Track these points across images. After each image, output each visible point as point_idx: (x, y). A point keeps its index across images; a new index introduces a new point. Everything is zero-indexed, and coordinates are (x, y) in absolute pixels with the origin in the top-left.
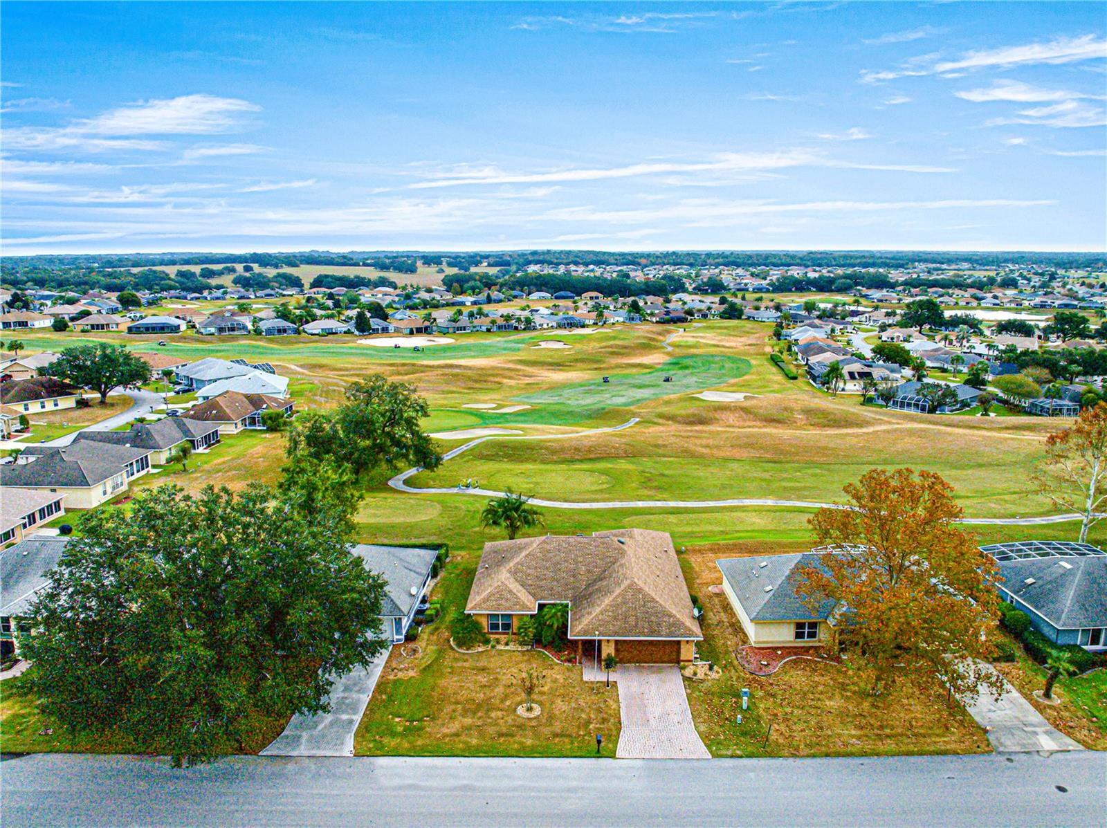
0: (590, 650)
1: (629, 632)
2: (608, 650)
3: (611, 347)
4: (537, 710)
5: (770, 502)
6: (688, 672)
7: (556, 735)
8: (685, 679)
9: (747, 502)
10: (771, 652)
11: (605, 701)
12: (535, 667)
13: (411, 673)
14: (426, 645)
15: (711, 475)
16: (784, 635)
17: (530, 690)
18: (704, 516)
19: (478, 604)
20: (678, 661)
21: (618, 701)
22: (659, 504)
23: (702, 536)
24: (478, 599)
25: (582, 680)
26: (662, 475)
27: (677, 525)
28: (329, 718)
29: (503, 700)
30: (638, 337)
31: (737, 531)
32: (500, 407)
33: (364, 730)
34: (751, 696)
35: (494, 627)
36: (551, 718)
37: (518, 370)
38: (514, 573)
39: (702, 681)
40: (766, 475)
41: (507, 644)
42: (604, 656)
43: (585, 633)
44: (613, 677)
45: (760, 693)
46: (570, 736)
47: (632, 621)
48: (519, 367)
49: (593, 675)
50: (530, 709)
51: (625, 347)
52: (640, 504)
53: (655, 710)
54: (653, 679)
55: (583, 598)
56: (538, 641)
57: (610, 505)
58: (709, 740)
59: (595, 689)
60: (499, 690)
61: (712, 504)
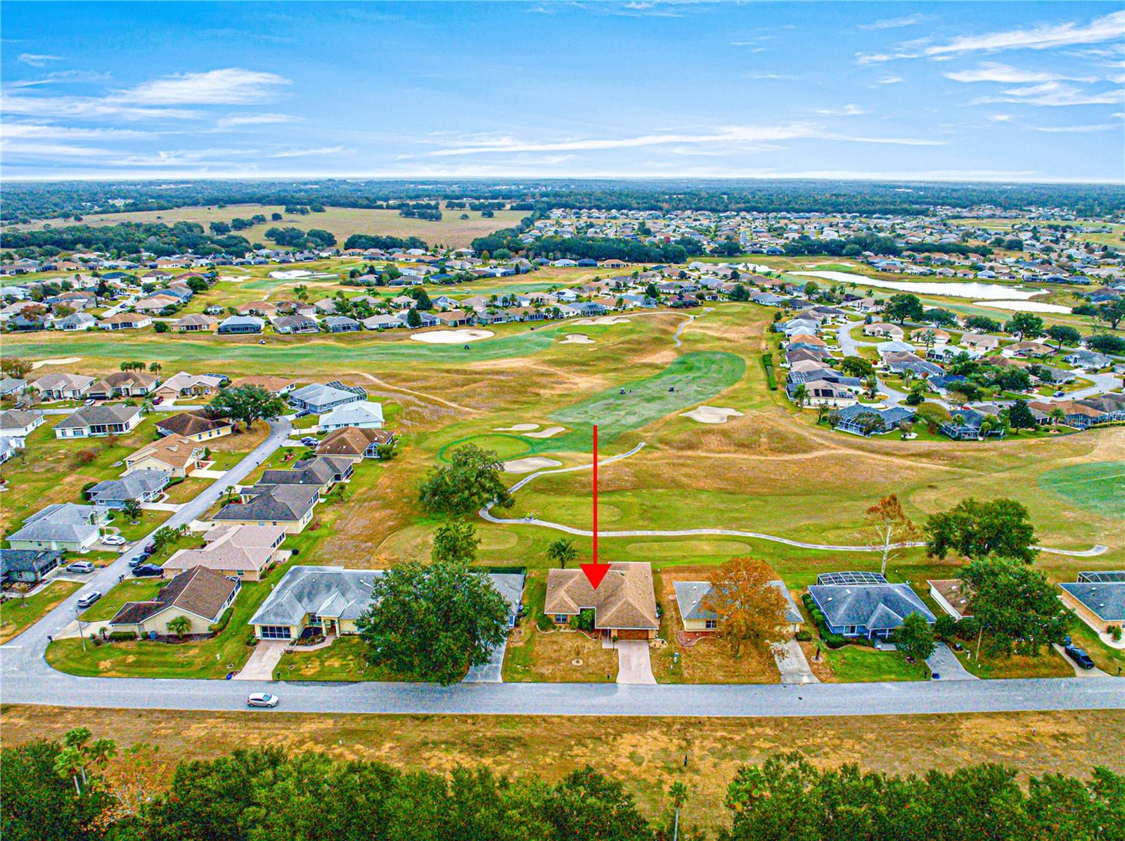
0: (606, 633)
1: (624, 625)
2: (614, 634)
3: (628, 342)
4: (581, 662)
5: (718, 532)
6: (652, 645)
7: (590, 674)
8: (651, 648)
9: (705, 532)
10: (694, 634)
11: (612, 658)
12: (579, 642)
13: (521, 644)
14: (525, 629)
15: (685, 506)
16: (701, 626)
17: (578, 653)
18: (675, 544)
19: (550, 609)
20: (647, 639)
21: (618, 658)
22: (649, 533)
23: (672, 559)
24: (550, 606)
25: (601, 647)
26: (655, 507)
27: (659, 551)
28: (488, 665)
29: (566, 657)
30: (652, 330)
31: (693, 556)
32: (542, 429)
33: (504, 671)
34: (679, 657)
35: (558, 620)
36: (588, 666)
37: (550, 375)
38: (567, 592)
39: (658, 649)
40: (722, 506)
41: (565, 629)
42: (612, 636)
43: (603, 625)
44: (616, 646)
45: (684, 655)
46: (596, 674)
47: (626, 620)
48: (552, 370)
49: (607, 645)
50: (578, 662)
51: (640, 343)
52: (638, 533)
53: (634, 662)
54: (635, 648)
55: (603, 606)
56: (580, 627)
57: (619, 534)
58: (658, 677)
59: (608, 652)
60: (563, 653)
61: (682, 533)
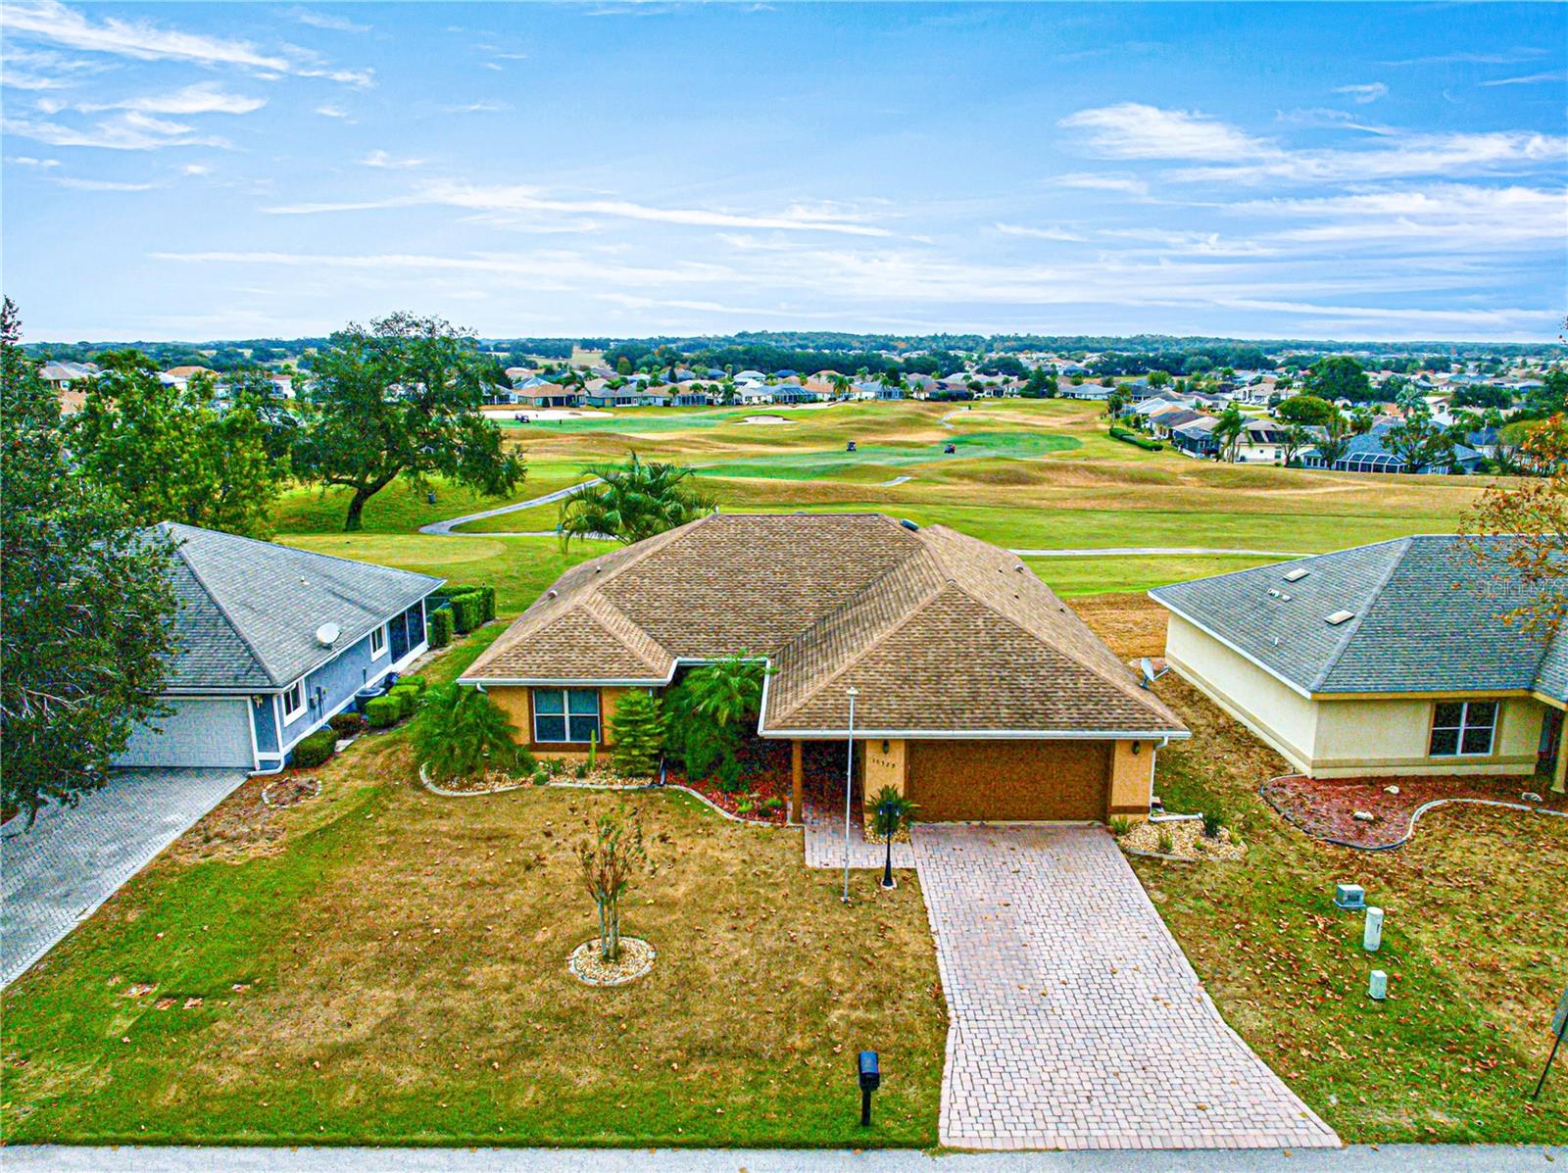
2: (884, 775)
6: (1143, 839)
7: (699, 1051)
11: (883, 929)
14: (345, 777)
16: (1401, 742)
18: (1069, 563)
20: (1103, 812)
21: (925, 929)
25: (802, 864)
26: (967, 521)
29: (528, 926)
30: (899, 414)
36: (686, 984)
38: (617, 593)
39: (1194, 866)
40: (1169, 525)
41: (582, 774)
42: (871, 791)
43: (813, 719)
44: (905, 855)
46: (752, 1053)
47: (958, 686)
49: (837, 851)
50: (614, 956)
51: (880, 424)
53: (1059, 958)
55: (807, 645)
56: (670, 764)
60: (524, 897)
